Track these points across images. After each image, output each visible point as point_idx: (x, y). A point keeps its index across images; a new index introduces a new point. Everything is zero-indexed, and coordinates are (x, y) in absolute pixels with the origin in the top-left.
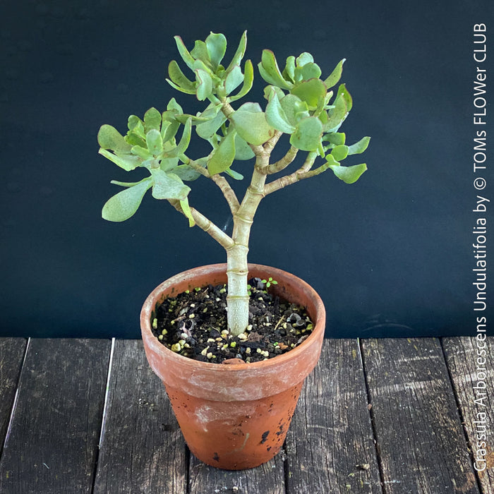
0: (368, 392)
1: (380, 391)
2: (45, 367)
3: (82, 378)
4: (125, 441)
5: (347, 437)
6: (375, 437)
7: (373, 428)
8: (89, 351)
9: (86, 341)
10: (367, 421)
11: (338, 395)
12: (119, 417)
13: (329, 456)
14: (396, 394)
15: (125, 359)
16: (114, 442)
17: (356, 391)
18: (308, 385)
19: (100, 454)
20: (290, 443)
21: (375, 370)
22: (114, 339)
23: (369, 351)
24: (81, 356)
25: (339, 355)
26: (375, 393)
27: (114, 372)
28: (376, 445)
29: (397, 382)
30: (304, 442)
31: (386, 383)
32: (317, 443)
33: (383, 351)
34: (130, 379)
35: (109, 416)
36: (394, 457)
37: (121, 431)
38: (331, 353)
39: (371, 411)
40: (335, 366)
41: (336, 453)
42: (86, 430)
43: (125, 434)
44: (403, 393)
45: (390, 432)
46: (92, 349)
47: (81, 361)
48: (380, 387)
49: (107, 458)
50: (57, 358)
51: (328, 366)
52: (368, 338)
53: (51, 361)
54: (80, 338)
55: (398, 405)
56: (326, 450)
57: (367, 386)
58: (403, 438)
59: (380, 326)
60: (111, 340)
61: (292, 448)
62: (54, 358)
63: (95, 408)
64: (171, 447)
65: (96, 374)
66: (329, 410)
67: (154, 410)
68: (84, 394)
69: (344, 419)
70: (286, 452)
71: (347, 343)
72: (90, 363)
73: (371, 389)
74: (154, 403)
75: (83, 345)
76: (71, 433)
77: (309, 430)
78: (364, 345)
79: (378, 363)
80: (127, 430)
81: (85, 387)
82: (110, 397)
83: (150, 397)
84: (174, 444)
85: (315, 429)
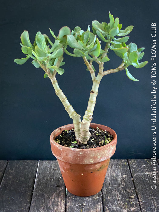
0: (132, 175)
1: (136, 175)
2: (14, 169)
3: (27, 172)
4: (42, 190)
5: (125, 188)
6: (135, 188)
7: (134, 186)
8: (30, 164)
9: (29, 161)
10: (132, 184)
11: (121, 176)
12: (40, 183)
13: (118, 194)
14: (142, 175)
15: (43, 166)
16: (38, 191)
17: (127, 174)
18: (110, 173)
19: (33, 195)
20: (104, 190)
21: (134, 168)
22: (39, 160)
23: (131, 163)
24: (27, 165)
25: (120, 164)
26: (134, 175)
27: (39, 170)
28: (136, 191)
29: (142, 172)
30: (109, 190)
31: (138, 172)
32: (114, 190)
33: (136, 163)
34: (45, 172)
35: (37, 183)
36: (143, 194)
37: (41, 188)
38: (118, 164)
39: (133, 181)
40: (119, 167)
41: (121, 193)
42: (28, 187)
43: (43, 188)
44: (144, 175)
45: (141, 187)
46: (31, 163)
47: (27, 167)
48: (136, 173)
49: (36, 196)
50: (18, 166)
51: (117, 168)
52: (130, 159)
53: (16, 167)
54: (27, 160)
55: (143, 179)
56: (117, 192)
57: (131, 173)
58: (146, 189)
59: (135, 154)
60: (38, 161)
61: (105, 192)
62: (17, 166)
63: (32, 180)
64: (59, 192)
65: (32, 171)
66: (118, 180)
67: (53, 181)
68: (28, 176)
69: (123, 183)
70: (102, 193)
71: (123, 161)
72: (30, 167)
73: (133, 174)
74: (53, 179)
75: (28, 162)
76: (23, 188)
77: (111, 186)
78: (129, 161)
79: (135, 166)
80: (43, 187)
81: (28, 175)
82: (37, 177)
83: (52, 177)
84: (61, 191)
85: (113, 186)
